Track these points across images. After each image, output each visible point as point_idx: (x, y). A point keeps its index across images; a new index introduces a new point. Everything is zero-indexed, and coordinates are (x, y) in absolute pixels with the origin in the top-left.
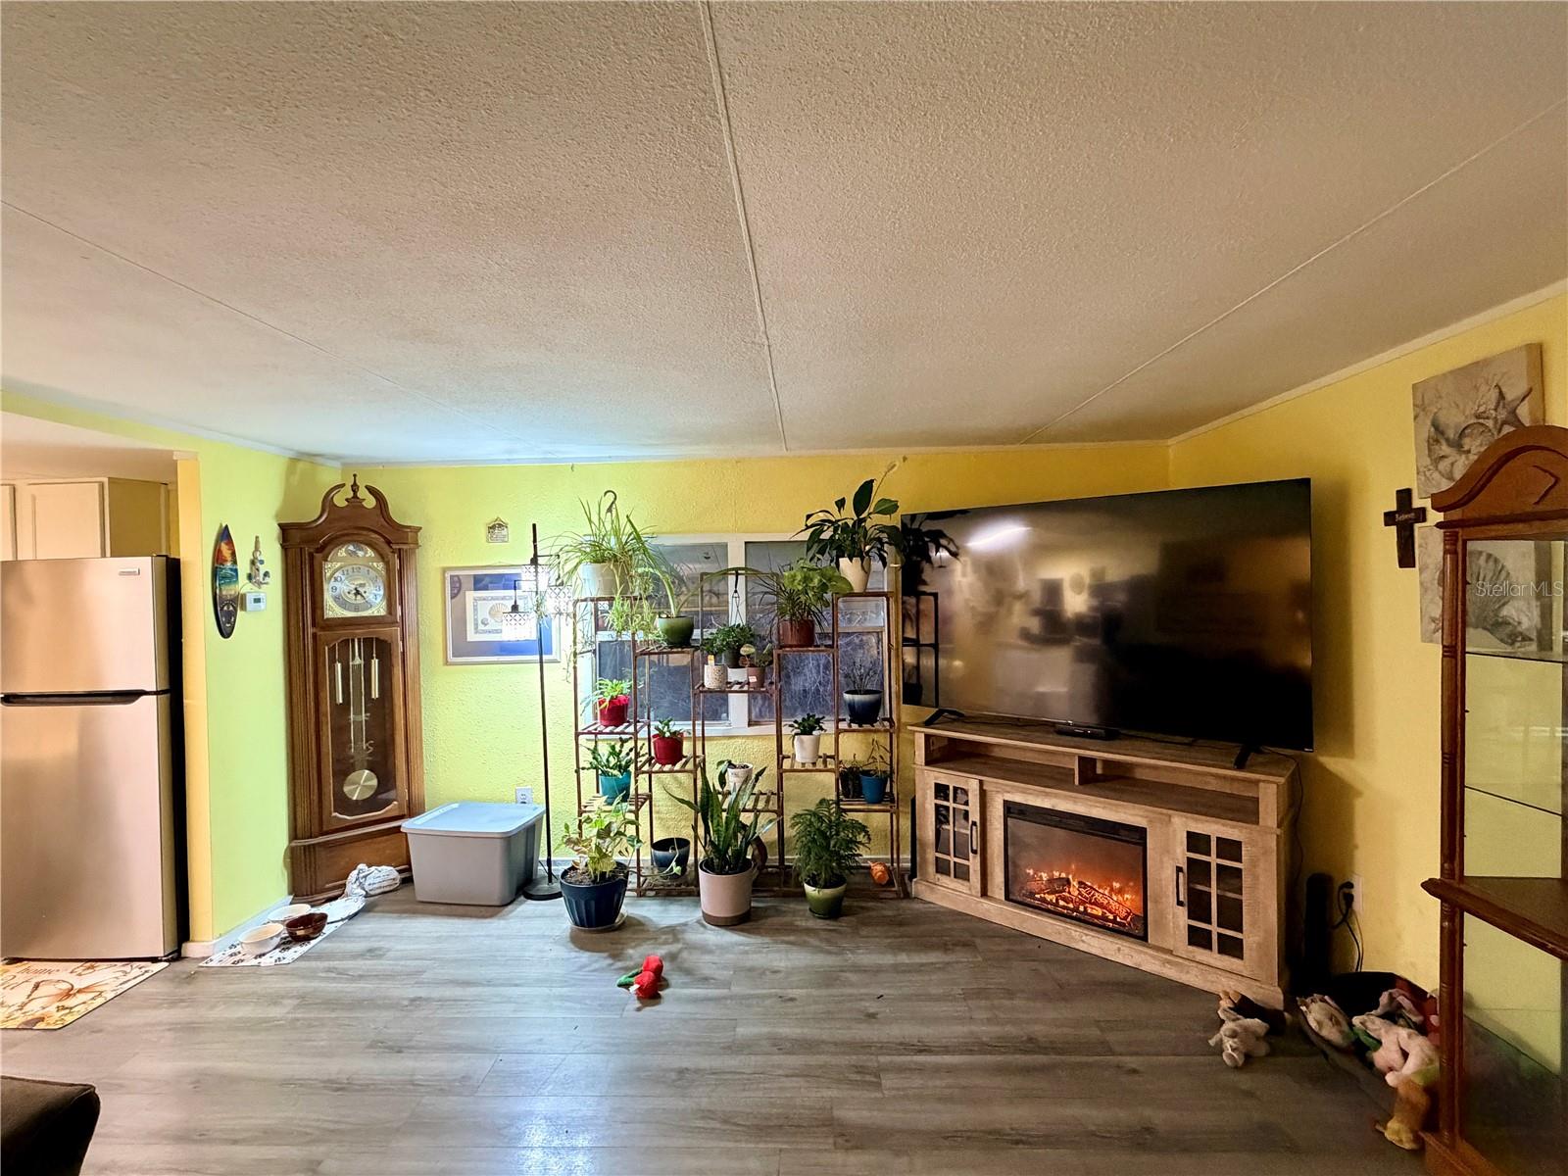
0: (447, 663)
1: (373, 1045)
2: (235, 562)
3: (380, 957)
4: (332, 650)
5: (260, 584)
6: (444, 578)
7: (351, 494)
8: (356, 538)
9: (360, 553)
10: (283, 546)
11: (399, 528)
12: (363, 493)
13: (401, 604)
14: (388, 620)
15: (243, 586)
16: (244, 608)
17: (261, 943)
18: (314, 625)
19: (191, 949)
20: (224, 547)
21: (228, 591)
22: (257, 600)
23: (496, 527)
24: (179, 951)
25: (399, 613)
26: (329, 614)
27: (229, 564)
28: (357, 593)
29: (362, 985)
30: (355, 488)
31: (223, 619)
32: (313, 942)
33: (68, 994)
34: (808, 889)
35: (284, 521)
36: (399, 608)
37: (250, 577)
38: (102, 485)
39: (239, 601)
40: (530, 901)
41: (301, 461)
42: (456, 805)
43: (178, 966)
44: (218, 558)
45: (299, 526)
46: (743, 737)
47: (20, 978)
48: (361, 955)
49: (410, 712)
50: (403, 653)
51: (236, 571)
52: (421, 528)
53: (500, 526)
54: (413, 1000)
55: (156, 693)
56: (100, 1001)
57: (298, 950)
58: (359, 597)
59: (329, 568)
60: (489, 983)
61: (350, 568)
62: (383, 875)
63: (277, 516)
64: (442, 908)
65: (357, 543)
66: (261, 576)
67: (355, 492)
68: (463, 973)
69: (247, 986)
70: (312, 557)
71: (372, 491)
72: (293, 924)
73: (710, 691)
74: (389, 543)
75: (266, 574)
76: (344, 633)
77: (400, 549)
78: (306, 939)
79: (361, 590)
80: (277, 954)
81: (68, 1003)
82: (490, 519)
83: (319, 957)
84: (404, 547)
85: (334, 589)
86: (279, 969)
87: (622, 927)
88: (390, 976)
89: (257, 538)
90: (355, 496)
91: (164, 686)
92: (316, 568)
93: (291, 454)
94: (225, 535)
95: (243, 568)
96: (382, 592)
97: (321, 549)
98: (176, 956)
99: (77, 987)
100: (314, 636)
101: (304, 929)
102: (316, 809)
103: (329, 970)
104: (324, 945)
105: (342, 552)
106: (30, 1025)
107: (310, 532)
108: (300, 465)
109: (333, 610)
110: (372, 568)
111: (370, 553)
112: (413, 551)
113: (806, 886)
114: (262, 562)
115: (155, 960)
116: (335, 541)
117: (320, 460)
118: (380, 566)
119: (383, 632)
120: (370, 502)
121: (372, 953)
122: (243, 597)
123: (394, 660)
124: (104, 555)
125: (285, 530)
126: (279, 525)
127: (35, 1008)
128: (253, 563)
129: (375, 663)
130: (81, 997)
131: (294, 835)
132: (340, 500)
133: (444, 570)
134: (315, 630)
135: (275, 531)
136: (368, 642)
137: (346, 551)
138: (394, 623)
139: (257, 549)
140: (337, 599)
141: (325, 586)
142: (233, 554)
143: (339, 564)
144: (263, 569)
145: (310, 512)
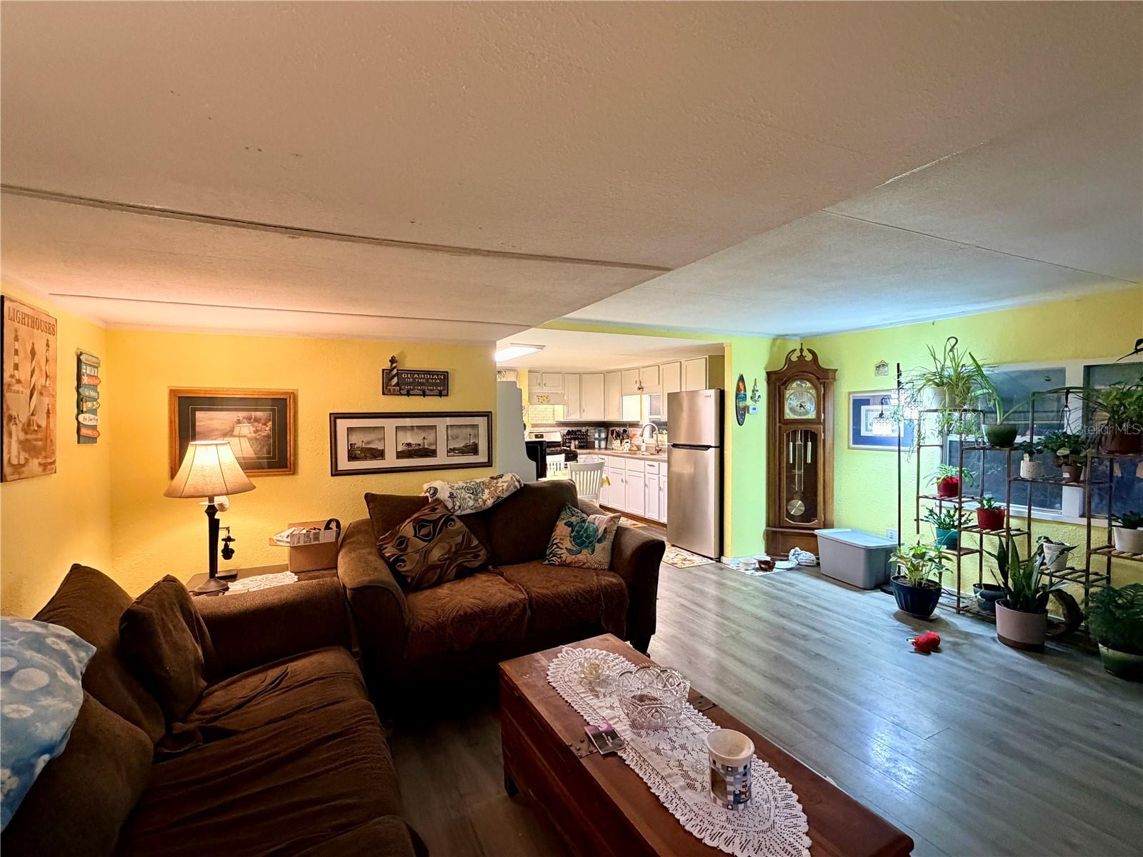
0: (849, 448)
1: (774, 611)
2: (745, 391)
3: (792, 587)
4: (788, 435)
5: (756, 401)
6: (849, 399)
7: (800, 354)
8: (801, 377)
9: (804, 385)
10: (768, 383)
11: (826, 371)
12: (806, 353)
13: (824, 413)
14: (817, 421)
15: (749, 402)
16: (748, 412)
17: (747, 564)
18: (779, 422)
19: (724, 559)
20: (741, 384)
21: (742, 404)
22: (754, 409)
23: (881, 366)
24: (720, 558)
25: (823, 417)
26: (787, 417)
27: (742, 392)
28: (801, 406)
29: (780, 593)
30: (802, 350)
31: (739, 417)
32: (768, 573)
33: (685, 560)
34: (1103, 649)
35: (768, 371)
36: (823, 415)
37: (752, 398)
38: (706, 358)
39: (746, 409)
40: (882, 593)
41: (778, 339)
42: (849, 530)
43: (719, 564)
44: (738, 389)
45: (775, 373)
46: (1073, 525)
47: (674, 551)
48: (785, 583)
49: (826, 473)
50: (824, 440)
51: (745, 395)
52: (836, 370)
53: (883, 365)
54: (798, 605)
55: (715, 447)
56: (692, 565)
57: (762, 573)
58: (802, 408)
59: (788, 393)
60: (837, 613)
61: (798, 393)
62: (807, 557)
63: (766, 368)
64: (832, 580)
65: (801, 379)
66: (757, 397)
67: (801, 352)
68: (826, 605)
69: (739, 578)
70: (779, 388)
71: (810, 351)
72: (761, 562)
73: (1023, 480)
74: (818, 379)
75: (759, 397)
76: (793, 427)
77: (824, 382)
78: (765, 570)
79: (803, 405)
80: (753, 571)
81: (685, 562)
82: (877, 362)
83: (769, 578)
84: (827, 381)
85: (790, 404)
86: (751, 576)
87: (932, 621)
88: (794, 594)
89: (756, 379)
90: (801, 355)
91: (718, 445)
92: (781, 392)
93: (773, 337)
94: (741, 379)
95: (749, 394)
96: (814, 406)
97: (784, 384)
98: (719, 560)
99: (688, 559)
100: (780, 427)
101: (766, 566)
102: (778, 514)
103: (769, 583)
104: (772, 575)
105: (794, 385)
106: (673, 564)
107: (780, 375)
108: (778, 342)
109: (789, 415)
110: (809, 393)
111: (809, 385)
112: (832, 383)
113: (1100, 645)
114: (757, 391)
115: (711, 559)
116: (791, 379)
117: (787, 337)
118: (813, 391)
119: (813, 428)
120: (809, 357)
121: (790, 584)
122: (749, 407)
123: (818, 443)
124: (706, 389)
125: (769, 374)
126: (767, 373)
127: (675, 560)
128: (753, 391)
129: (810, 444)
130: (688, 562)
131: (768, 525)
132: (794, 358)
133: (850, 393)
134: (781, 424)
135: (764, 375)
136: (806, 432)
137: (797, 384)
138: (819, 423)
139: (755, 384)
140: (791, 409)
141: (785, 403)
142: (745, 387)
143: (792, 391)
144: (757, 394)
145: (780, 365)
